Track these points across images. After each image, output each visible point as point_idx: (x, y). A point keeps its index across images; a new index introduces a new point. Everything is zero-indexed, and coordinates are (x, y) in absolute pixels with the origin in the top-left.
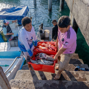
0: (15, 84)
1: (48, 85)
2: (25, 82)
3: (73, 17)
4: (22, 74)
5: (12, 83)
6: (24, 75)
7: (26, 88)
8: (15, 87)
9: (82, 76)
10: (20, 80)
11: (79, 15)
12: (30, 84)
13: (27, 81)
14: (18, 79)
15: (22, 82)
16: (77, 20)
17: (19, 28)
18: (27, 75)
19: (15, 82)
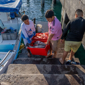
0: (6, 79)
1: (39, 79)
2: (16, 76)
3: (65, 12)
4: (13, 68)
5: (2, 77)
6: (16, 69)
7: (17, 82)
8: (5, 82)
9: (73, 70)
10: (10, 75)
11: (71, 9)
12: (21, 78)
13: (17, 75)
14: (9, 73)
15: (13, 76)
16: (69, 14)
17: (11, 22)
18: (18, 70)
19: (5, 77)
